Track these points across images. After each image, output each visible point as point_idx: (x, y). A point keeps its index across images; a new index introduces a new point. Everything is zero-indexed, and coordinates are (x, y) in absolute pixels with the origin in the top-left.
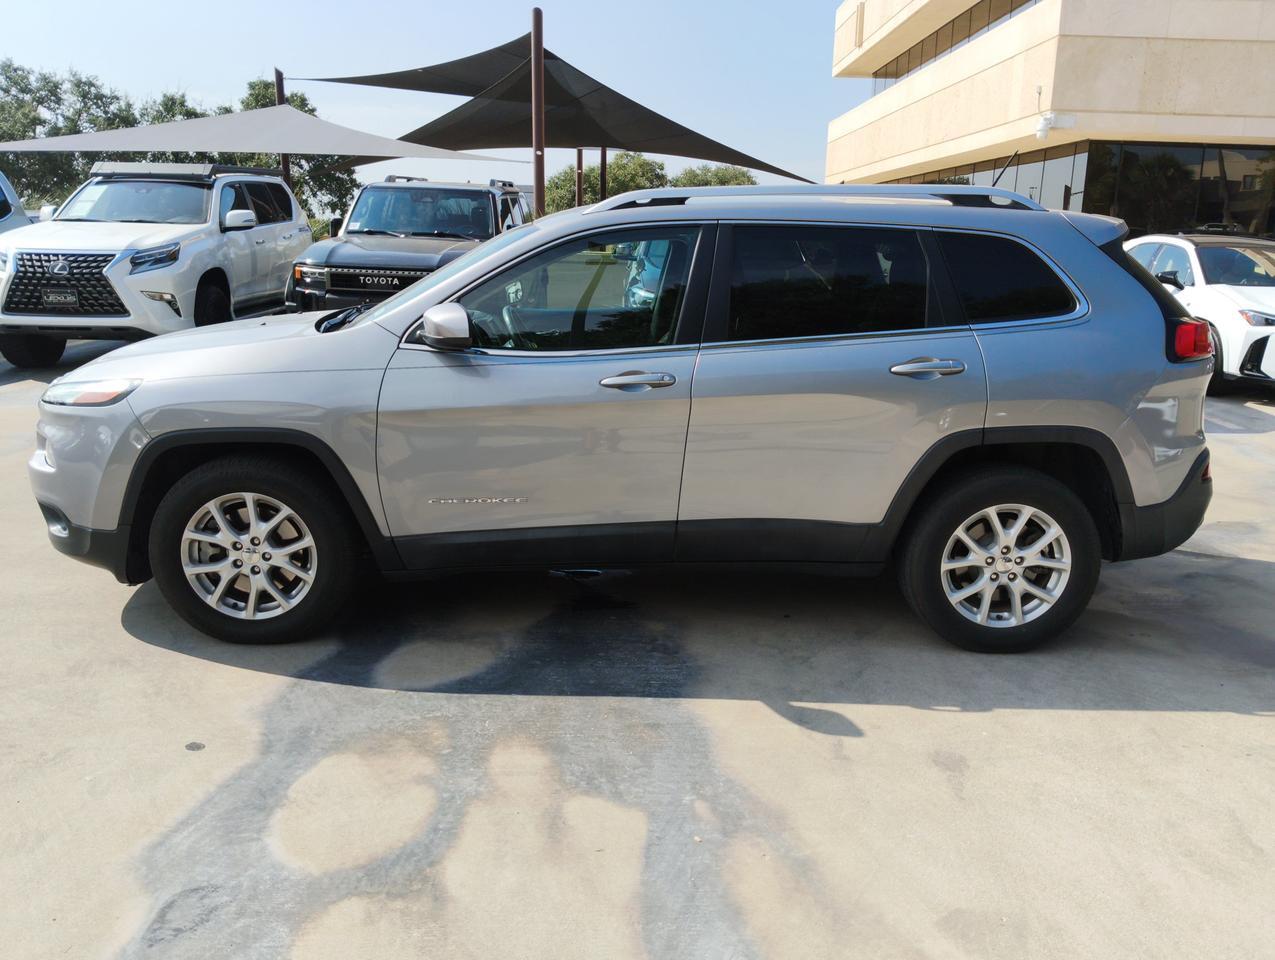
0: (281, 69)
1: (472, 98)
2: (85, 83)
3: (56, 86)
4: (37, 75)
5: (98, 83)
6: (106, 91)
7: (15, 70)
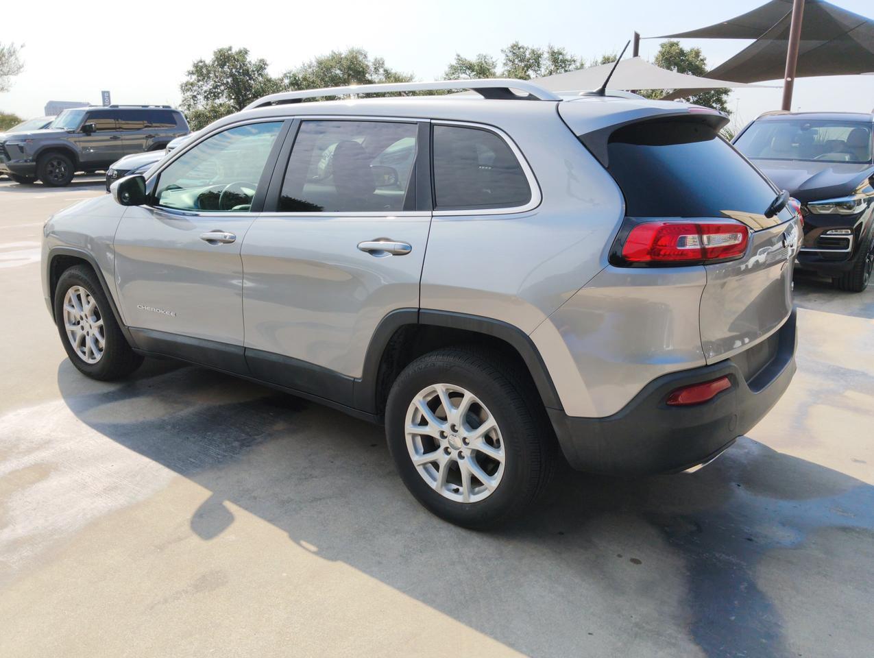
0: (639, 32)
1: (755, 40)
2: (556, 53)
3: (539, 56)
4: (530, 51)
5: (564, 52)
6: (568, 57)
7: (519, 48)
